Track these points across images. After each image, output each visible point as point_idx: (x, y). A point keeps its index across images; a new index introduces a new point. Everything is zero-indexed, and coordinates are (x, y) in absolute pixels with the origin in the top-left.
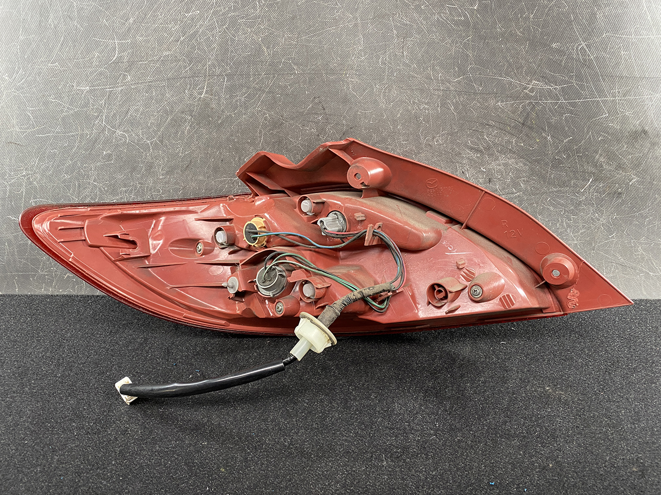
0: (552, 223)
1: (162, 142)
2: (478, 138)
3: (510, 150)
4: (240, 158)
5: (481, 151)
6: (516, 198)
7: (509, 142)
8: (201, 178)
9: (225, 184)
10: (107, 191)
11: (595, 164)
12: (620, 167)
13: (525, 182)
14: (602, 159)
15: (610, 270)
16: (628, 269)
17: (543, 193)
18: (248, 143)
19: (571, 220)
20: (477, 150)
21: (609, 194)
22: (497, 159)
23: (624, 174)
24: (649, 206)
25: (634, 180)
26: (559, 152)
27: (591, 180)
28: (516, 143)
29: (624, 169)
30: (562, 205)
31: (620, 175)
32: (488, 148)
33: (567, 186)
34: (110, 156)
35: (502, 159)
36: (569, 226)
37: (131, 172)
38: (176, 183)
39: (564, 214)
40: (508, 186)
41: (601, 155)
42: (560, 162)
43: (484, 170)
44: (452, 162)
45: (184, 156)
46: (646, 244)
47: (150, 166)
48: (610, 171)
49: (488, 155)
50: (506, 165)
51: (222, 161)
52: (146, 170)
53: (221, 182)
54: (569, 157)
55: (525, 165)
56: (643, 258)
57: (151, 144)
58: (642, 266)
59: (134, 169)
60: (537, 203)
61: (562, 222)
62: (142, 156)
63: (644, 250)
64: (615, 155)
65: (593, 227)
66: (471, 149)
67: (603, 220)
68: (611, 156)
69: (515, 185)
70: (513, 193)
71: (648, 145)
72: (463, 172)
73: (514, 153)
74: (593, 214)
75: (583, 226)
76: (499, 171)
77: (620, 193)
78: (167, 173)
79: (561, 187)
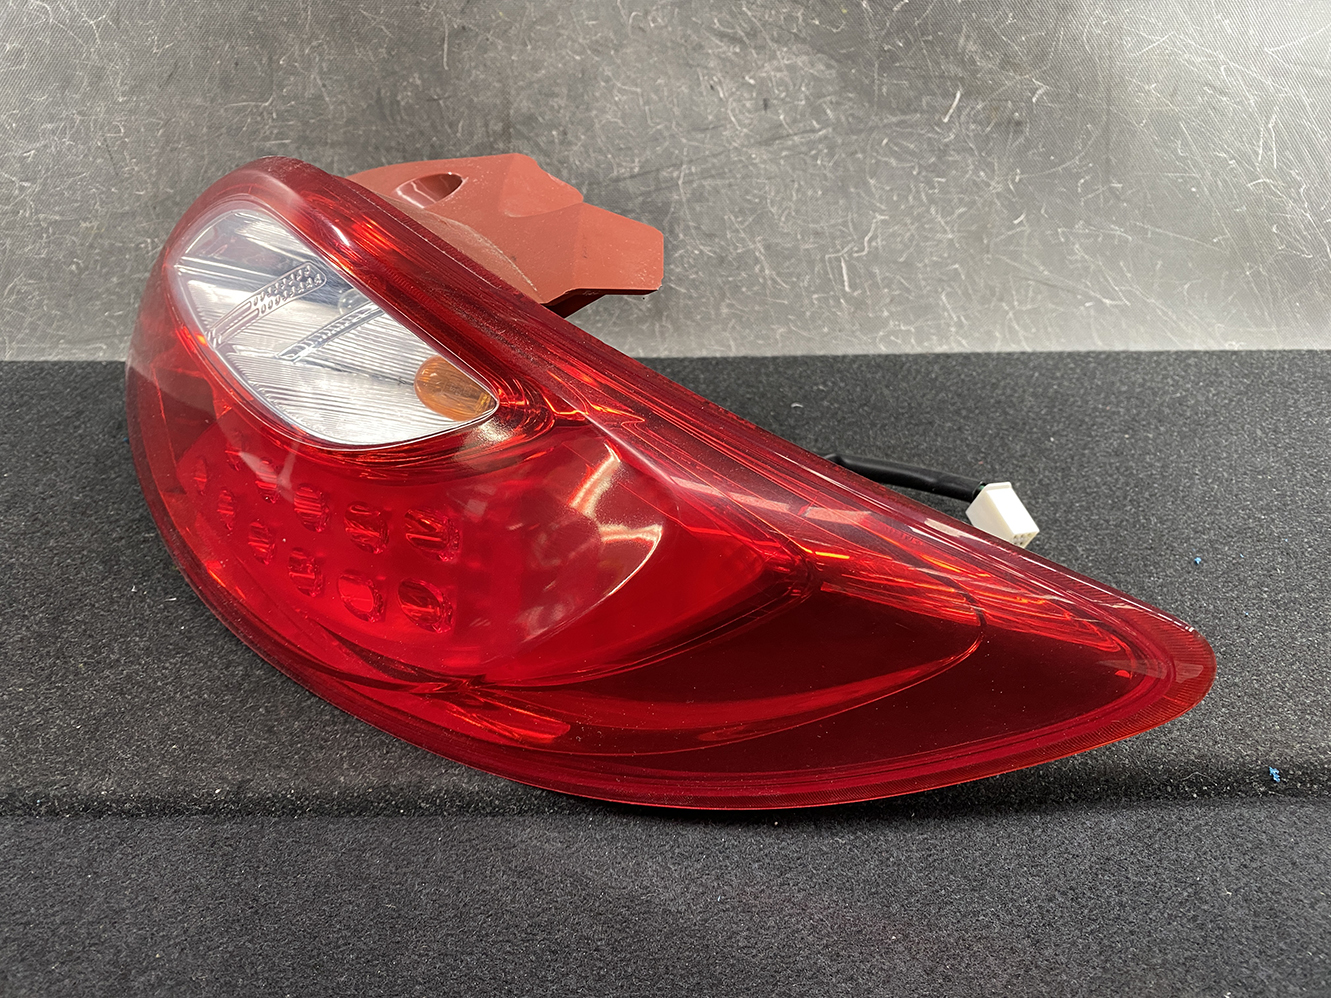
0: (898, 195)
1: (117, 21)
2: (731, 12)
3: (795, 34)
4: (270, 59)
5: (740, 41)
6: (820, 140)
7: (790, 18)
8: (198, 101)
9: (246, 116)
10: (16, 132)
11: (961, 60)
12: (1007, 62)
13: (836, 105)
14: (972, 47)
15: (1026, 296)
16: (1060, 292)
17: (872, 129)
18: (283, 23)
19: (934, 188)
20: (734, 40)
21: (998, 125)
22: (773, 57)
23: (1018, 77)
24: (1080, 152)
25: (1040, 92)
26: (889, 34)
27: (958, 95)
28: (804, 20)
29: (1016, 67)
30: (912, 153)
31: (1010, 81)
32: (753, 34)
33: (916, 111)
34: (18, 53)
35: (784, 57)
36: (932, 200)
37: (63, 88)
38: (151, 113)
39: (919, 174)
40: (803, 115)
41: (968, 37)
42: (893, 57)
43: (752, 82)
44: (687, 64)
45: (163, 55)
46: (1088, 236)
47: (98, 75)
48: (990, 72)
49: (755, 48)
50: (792, 68)
51: (237, 64)
52: (90, 84)
53: (239, 111)
54: (908, 43)
55: (829, 67)
56: (1086, 269)
57: (98, 27)
58: (1086, 286)
59: (67, 82)
60: (864, 151)
61: (918, 192)
62: (81, 54)
63: (1086, 250)
64: (995, 35)
65: (980, 202)
66: (722, 36)
67: (996, 186)
68: (988, 40)
69: (817, 112)
70: (813, 131)
71: (1053, 11)
72: (712, 87)
73: (804, 41)
74: (976, 171)
75: (961, 200)
76: (781, 83)
77: (1018, 123)
78: (132, 91)
79: (904, 113)
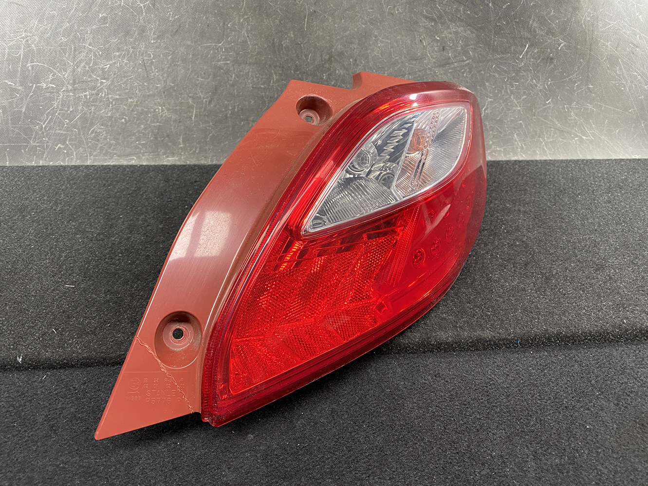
0: (498, 90)
1: (154, 5)
2: (431, 7)
3: (459, 18)
4: (224, 24)
5: (434, 20)
6: (466, 65)
7: (457, 10)
8: (189, 43)
9: (210, 50)
10: (101, 56)
11: (531, 31)
12: (550, 32)
13: (474, 50)
14: (535, 25)
15: (550, 135)
16: (565, 134)
17: (489, 61)
18: (232, 8)
19: (513, 87)
20: (432, 19)
21: (543, 59)
22: (448, 28)
23: (553, 38)
24: (576, 71)
25: (562, 45)
26: (500, 18)
27: (527, 46)
28: (463, 11)
29: (553, 34)
30: (505, 72)
31: (550, 40)
32: (440, 17)
33: (508, 53)
34: (105, 18)
35: (453, 28)
36: (512, 93)
37: (125, 36)
38: (166, 48)
39: (507, 80)
40: (459, 54)
41: (534, 20)
42: (501, 28)
43: (438, 38)
44: (411, 30)
45: (174, 21)
46: (577, 109)
47: (143, 30)
48: (542, 36)
49: (441, 24)
50: (456, 33)
51: (208, 26)
52: (138, 34)
53: (207, 47)
54: (508, 23)
55: (472, 32)
56: (576, 123)
57: (144, 7)
58: (576, 131)
59: (127, 33)
60: (484, 71)
61: (506, 89)
62: (135, 20)
63: (576, 115)
64: (545, 19)
65: (532, 93)
66: (426, 17)
67: (540, 87)
68: (543, 22)
69: (466, 53)
70: (463, 61)
71: (571, 9)
72: (421, 41)
73: (462, 21)
74: (532, 80)
75: (524, 92)
76: (451, 39)
77: (552, 59)
78: (158, 37)
79: (503, 54)
